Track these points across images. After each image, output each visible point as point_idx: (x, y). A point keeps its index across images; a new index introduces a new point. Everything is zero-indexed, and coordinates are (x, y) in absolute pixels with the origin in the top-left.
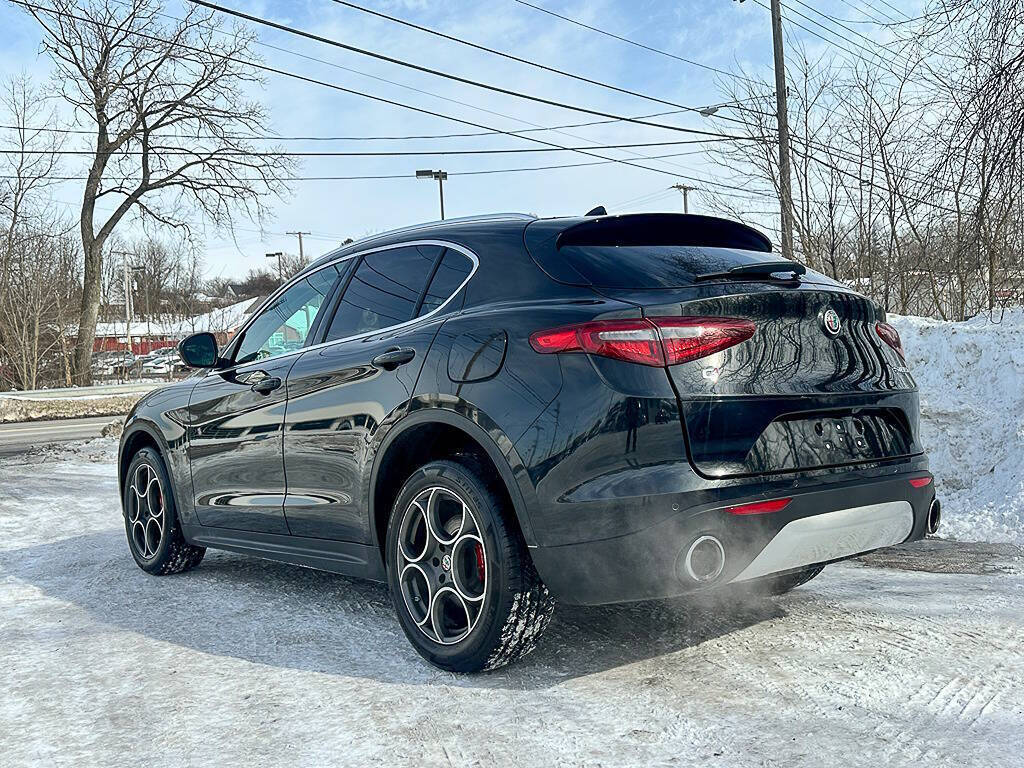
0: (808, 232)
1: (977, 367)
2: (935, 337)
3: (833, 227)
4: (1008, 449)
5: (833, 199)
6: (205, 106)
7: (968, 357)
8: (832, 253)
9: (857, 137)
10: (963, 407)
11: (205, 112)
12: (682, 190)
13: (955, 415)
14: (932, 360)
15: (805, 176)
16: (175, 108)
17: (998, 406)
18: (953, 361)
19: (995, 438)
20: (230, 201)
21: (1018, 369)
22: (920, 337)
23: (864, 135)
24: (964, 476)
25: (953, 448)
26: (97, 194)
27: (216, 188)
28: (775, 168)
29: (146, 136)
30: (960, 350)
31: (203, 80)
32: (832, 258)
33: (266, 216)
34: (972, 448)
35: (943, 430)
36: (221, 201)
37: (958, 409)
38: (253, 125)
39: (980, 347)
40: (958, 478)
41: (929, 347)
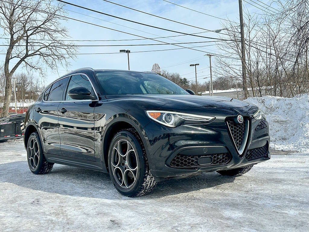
0: (250, 71)
1: (291, 109)
2: (281, 101)
3: (258, 70)
4: (298, 129)
5: (258, 61)
6: (47, 28)
7: (289, 106)
8: (258, 78)
9: (265, 41)
10: (287, 119)
11: (47, 30)
12: (209, 56)
13: (285, 121)
14: (280, 108)
15: (249, 53)
16: (37, 29)
17: (296, 119)
18: (285, 107)
19: (295, 127)
20: (56, 60)
21: (301, 109)
22: (277, 101)
23: (267, 40)
24: (287, 137)
25: (284, 130)
26: (10, 58)
27: (51, 56)
28: (240, 51)
29: (27, 38)
30: (287, 105)
31: (47, 19)
32: (258, 80)
33: (68, 65)
34: (289, 130)
35: (282, 125)
36: (54, 60)
37: (286, 120)
38: (63, 34)
39: (292, 104)
40: (285, 137)
41: (279, 104)
